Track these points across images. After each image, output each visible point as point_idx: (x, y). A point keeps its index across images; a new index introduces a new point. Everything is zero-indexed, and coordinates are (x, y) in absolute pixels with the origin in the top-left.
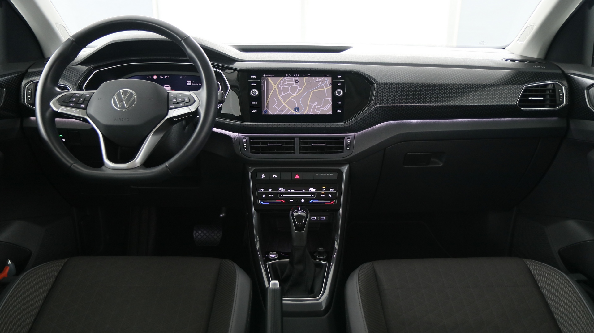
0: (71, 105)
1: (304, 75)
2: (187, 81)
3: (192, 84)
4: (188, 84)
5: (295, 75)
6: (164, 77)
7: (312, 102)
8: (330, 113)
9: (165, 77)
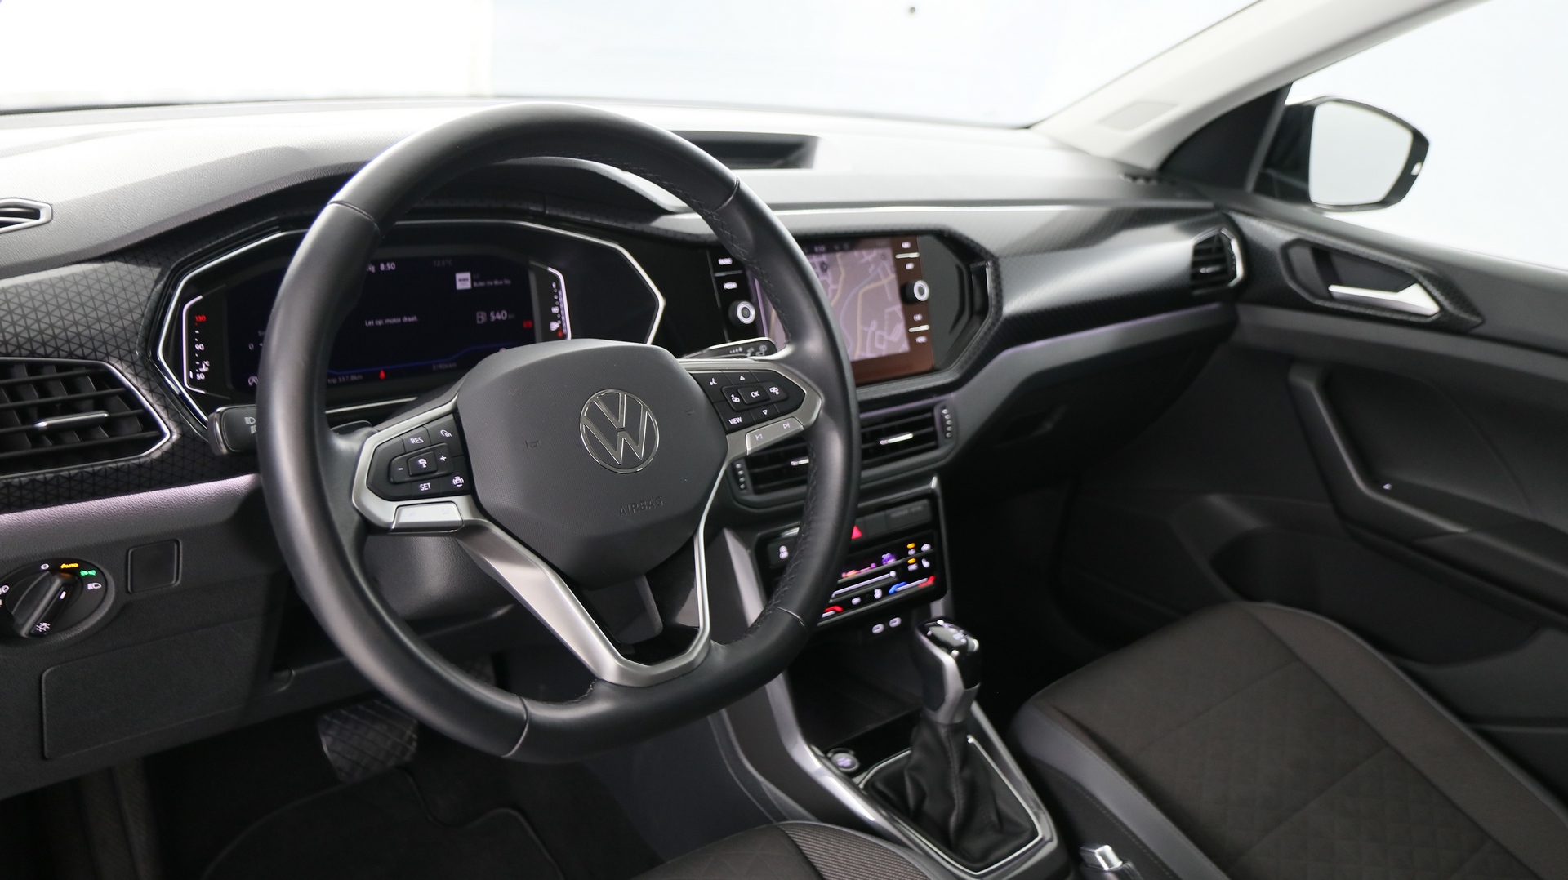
0: (424, 487)
1: (837, 247)
2: (459, 276)
3: (475, 284)
4: (460, 286)
5: (816, 249)
6: (378, 268)
7: (866, 323)
8: (905, 347)
9: (382, 267)
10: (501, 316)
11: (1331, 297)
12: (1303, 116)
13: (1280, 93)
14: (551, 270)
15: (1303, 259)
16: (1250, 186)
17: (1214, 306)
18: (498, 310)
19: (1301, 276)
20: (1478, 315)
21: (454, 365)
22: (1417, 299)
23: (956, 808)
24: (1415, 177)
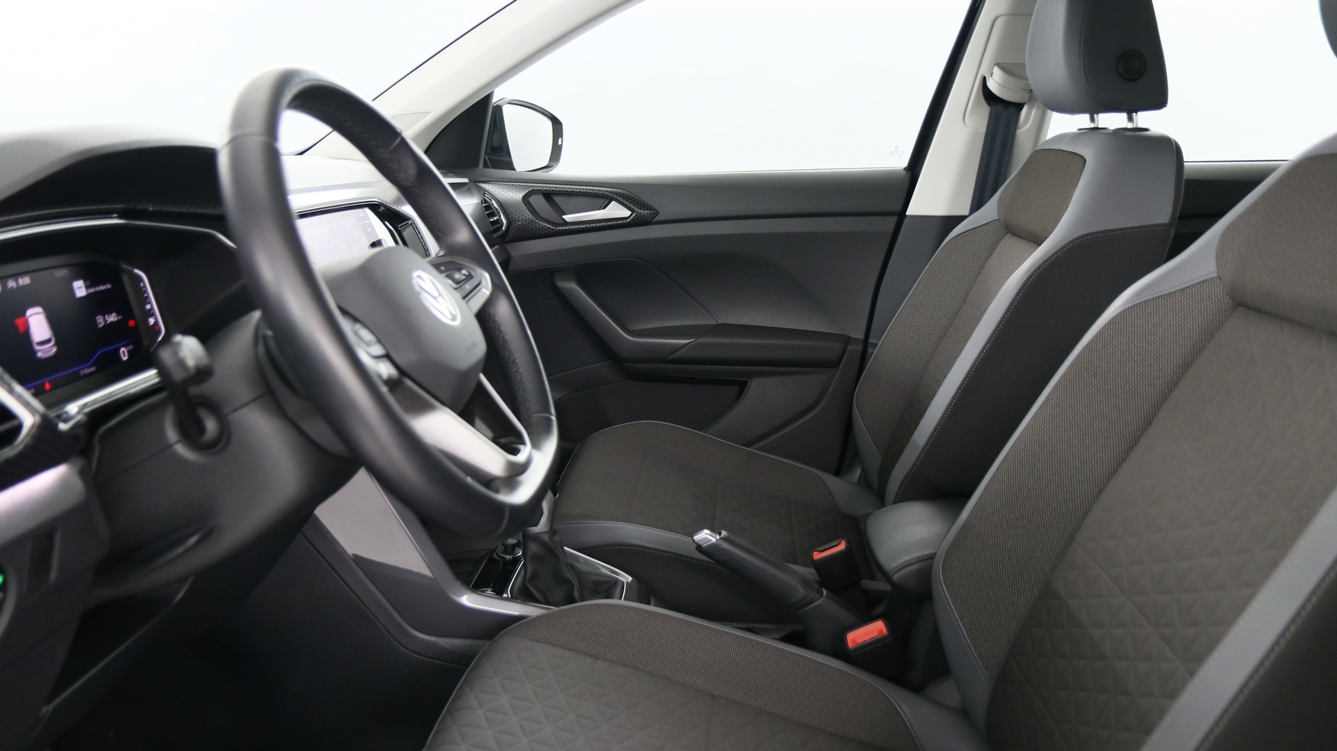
2: (76, 285)
3: (88, 291)
4: (78, 294)
10: (112, 318)
11: (566, 223)
12: (498, 110)
13: (488, 98)
14: (137, 271)
15: (538, 202)
16: (481, 165)
17: (496, 247)
18: (110, 313)
19: (543, 215)
20: (654, 209)
21: (93, 369)
22: (616, 211)
23: (575, 585)
24: (561, 145)
